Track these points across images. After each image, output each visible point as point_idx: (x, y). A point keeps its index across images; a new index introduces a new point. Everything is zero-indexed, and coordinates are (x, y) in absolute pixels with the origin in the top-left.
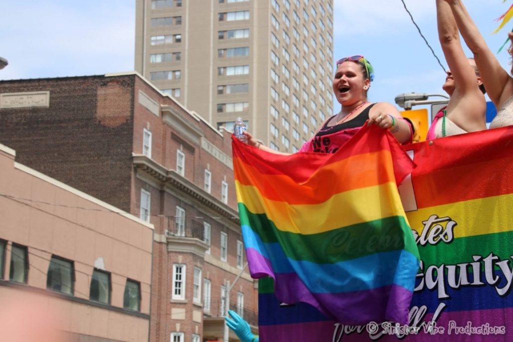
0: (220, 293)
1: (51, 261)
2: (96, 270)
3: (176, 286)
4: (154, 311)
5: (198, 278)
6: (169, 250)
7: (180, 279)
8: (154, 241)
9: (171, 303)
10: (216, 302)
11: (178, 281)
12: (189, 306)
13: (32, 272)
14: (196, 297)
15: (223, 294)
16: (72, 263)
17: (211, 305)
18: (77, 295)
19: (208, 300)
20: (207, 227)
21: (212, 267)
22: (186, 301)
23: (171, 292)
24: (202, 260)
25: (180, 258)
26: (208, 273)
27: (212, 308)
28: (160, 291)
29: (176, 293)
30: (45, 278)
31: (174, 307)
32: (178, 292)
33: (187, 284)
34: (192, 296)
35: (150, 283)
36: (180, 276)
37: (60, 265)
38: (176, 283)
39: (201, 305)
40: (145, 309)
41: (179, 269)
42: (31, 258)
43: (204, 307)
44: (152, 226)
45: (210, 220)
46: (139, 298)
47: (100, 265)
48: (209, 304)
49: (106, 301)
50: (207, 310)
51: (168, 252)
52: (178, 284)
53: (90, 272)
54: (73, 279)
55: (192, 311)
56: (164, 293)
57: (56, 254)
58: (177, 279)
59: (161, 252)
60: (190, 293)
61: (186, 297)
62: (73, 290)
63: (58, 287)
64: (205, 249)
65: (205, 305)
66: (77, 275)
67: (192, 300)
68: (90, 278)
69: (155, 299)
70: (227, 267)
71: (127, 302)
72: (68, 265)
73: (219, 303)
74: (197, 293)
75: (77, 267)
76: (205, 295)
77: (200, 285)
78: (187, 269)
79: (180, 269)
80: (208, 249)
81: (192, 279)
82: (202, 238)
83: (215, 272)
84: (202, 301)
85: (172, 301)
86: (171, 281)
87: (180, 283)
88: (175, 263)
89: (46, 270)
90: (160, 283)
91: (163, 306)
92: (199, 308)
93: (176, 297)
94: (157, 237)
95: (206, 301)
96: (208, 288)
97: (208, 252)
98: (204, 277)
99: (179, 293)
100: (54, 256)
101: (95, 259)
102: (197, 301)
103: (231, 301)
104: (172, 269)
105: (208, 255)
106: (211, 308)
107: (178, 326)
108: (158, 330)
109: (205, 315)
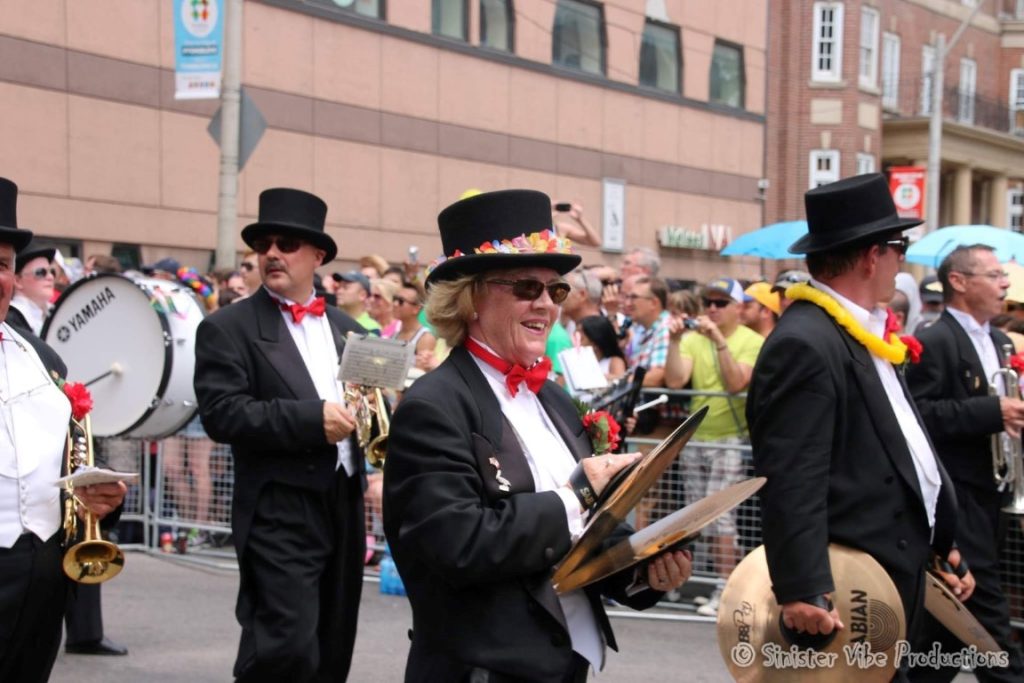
0: (919, 63)
1: (559, 5)
2: (649, 21)
3: (822, 52)
4: (774, 107)
5: (871, 32)
7: (830, 36)
9: (810, 89)
10: (911, 83)
11: (826, 40)
12: (848, 93)
13: (523, 28)
14: (867, 73)
15: (927, 66)
16: (599, 7)
17: (900, 90)
18: (613, 75)
19: (892, 80)
22: (844, 84)
23: (809, 65)
26: (894, 19)
27: (901, 97)
28: (785, 64)
29: (821, 67)
30: (547, 40)
31: (817, 96)
32: (826, 64)
33: (845, 46)
34: (856, 73)
35: (764, 46)
36: (831, 28)
37: (575, 11)
38: (822, 44)
39: (877, 91)
40: (755, 102)
41: (828, 15)
43: (882, 95)
46: (742, 80)
47: (658, 11)
48: (895, 88)
49: (672, 86)
50: (891, 102)
52: (826, 47)
53: (638, 26)
54: (604, 41)
55: (855, 105)
56: (794, 66)
58: (823, 35)
60: (852, 66)
61: (844, 75)
62: (604, 64)
63: (574, 58)
65: (887, 90)
66: (612, 32)
67: (855, 81)
68: (638, 38)
69: (776, 82)
71: (716, 88)
72: (592, 12)
73: (918, 84)
74: (868, 67)
75: (611, 15)
76: (887, 68)
77: (874, 47)
78: (846, 12)
79: (831, 13)
81: (858, 34)
83: (909, 16)
84: (880, 82)
85: (811, 85)
86: (810, 41)
87: (829, 45)
88: (817, 1)
89: (547, 24)
90: (786, 47)
91: (793, 96)
92: (873, 97)
93: (819, 76)
95: (888, 83)
96: (893, 53)
98: (884, 27)
99: (829, 67)
102: (867, 82)
103: (946, 80)
104: (811, 14)
106: (899, 97)
107: (826, 138)
108: (783, 146)
109: (884, 111)
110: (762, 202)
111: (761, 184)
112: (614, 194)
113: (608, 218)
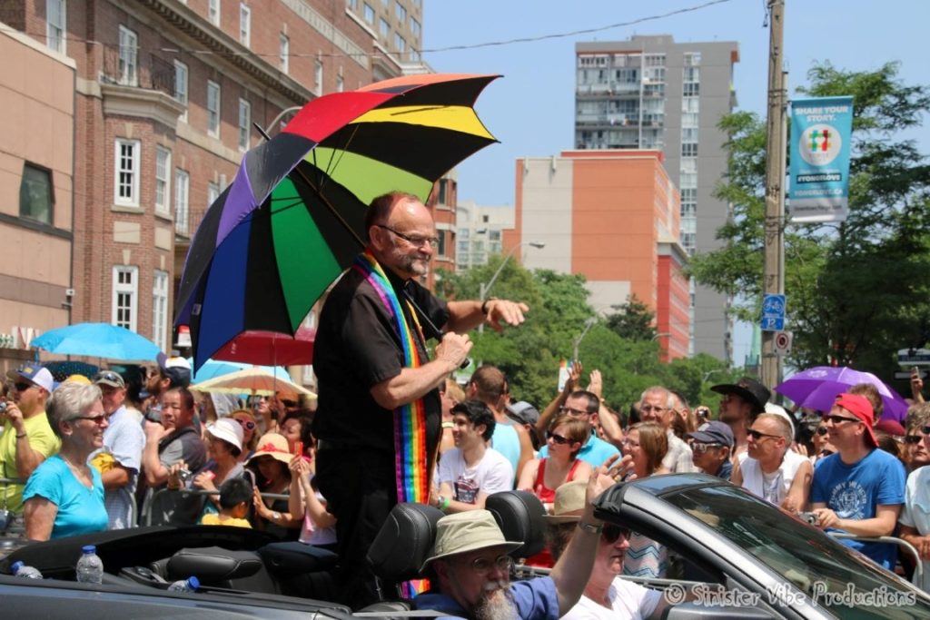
0: (206, 197)
3: (122, 181)
4: (80, 225)
5: (166, 167)
6: (107, 111)
7: (130, 167)
8: (76, 92)
9: (113, 212)
10: (198, 213)
11: (126, 171)
12: (146, 218)
14: (162, 203)
15: (212, 200)
17: (189, 219)
19: (183, 209)
20: (181, 68)
21: (190, 146)
22: (142, 210)
23: (112, 191)
24: (171, 134)
25: (129, 128)
26: (183, 159)
27: (191, 224)
28: (90, 189)
29: (122, 194)
31: (119, 219)
32: (126, 192)
33: (142, 177)
34: (154, 200)
35: (70, 172)
36: (130, 161)
38: (122, 175)
39: (171, 218)
40: (63, 220)
41: (127, 150)
43: (176, 221)
44: (72, 63)
45: (187, 57)
46: (50, 199)
48: (186, 216)
50: (182, 227)
51: (106, 116)
52: (126, 177)
55: (153, 229)
56: (98, 192)
58: (123, 167)
59: (90, 115)
60: (149, 196)
61: (142, 202)
64: (177, 113)
65: (178, 219)
67: (153, 207)
69: (82, 204)
70: (220, 149)
71: (26, 205)
74: (162, 196)
76: (179, 199)
77: (167, 179)
78: (142, 150)
79: (130, 148)
80: (182, 114)
81: (154, 168)
82: (172, 92)
83: (196, 157)
84: (173, 210)
85: (114, 208)
86: (112, 171)
87: (129, 175)
88: (118, 137)
90: (90, 174)
91: (98, 218)
92: (167, 222)
93: (121, 202)
94: (82, 85)
95: (179, 211)
96: (183, 187)
97: (183, 119)
98: (176, 166)
99: (129, 195)
102: (163, 209)
104: (113, 147)
105: (183, 124)
106: (189, 224)
107: (127, 255)
108: (88, 260)
109: (177, 236)
110: (69, 308)
111: (68, 292)
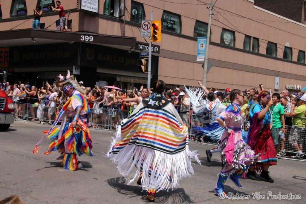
1: (268, 44)
2: (286, 47)
13: (261, 48)
16: (276, 44)
18: (278, 57)
30: (265, 50)
37: (271, 45)
42: (260, 43)
46: (304, 57)
47: (287, 45)
49: (290, 59)
53: (284, 48)
54: (276, 51)
57: (270, 41)
62: (276, 55)
63: (271, 54)
66: (278, 49)
68: (283, 50)
71: (299, 59)
72: (274, 45)
75: (278, 46)
89: (266, 47)
100: (269, 42)
101: (286, 43)
112: (277, 79)
113: (276, 83)
